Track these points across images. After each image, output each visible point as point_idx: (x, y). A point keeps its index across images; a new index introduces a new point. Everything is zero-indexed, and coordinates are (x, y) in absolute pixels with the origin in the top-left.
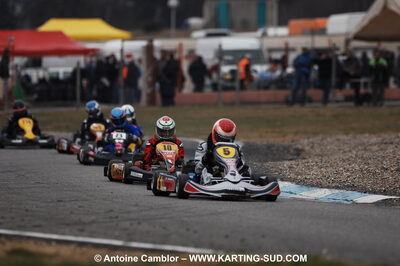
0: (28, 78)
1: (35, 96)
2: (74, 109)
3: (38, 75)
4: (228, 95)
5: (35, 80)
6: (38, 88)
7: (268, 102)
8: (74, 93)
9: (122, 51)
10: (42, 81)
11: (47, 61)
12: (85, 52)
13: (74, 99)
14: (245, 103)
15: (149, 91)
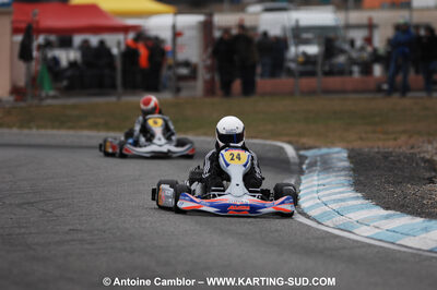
0: (56, 61)
1: (65, 83)
2: (113, 99)
3: (67, 57)
4: (305, 82)
5: (64, 63)
6: (69, 73)
7: (355, 91)
8: (113, 78)
9: (174, 27)
10: (73, 64)
11: (78, 39)
12: (126, 29)
13: (114, 86)
14: (327, 92)
15: (208, 77)
